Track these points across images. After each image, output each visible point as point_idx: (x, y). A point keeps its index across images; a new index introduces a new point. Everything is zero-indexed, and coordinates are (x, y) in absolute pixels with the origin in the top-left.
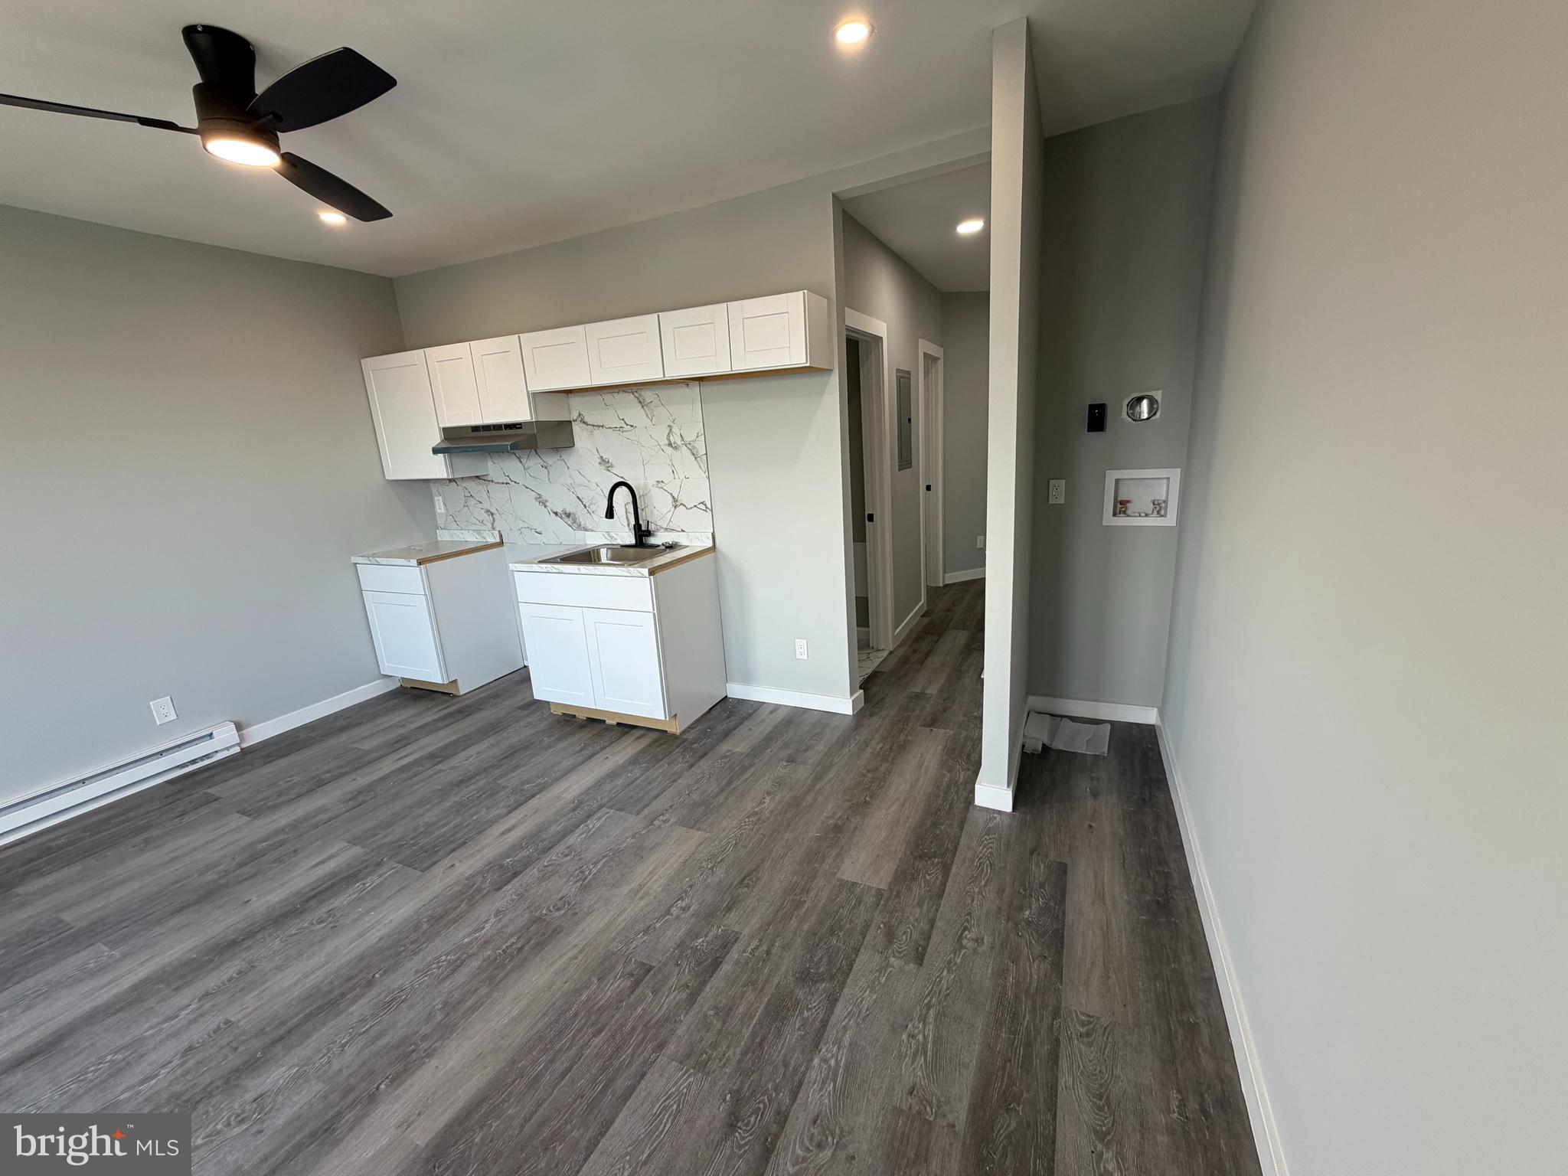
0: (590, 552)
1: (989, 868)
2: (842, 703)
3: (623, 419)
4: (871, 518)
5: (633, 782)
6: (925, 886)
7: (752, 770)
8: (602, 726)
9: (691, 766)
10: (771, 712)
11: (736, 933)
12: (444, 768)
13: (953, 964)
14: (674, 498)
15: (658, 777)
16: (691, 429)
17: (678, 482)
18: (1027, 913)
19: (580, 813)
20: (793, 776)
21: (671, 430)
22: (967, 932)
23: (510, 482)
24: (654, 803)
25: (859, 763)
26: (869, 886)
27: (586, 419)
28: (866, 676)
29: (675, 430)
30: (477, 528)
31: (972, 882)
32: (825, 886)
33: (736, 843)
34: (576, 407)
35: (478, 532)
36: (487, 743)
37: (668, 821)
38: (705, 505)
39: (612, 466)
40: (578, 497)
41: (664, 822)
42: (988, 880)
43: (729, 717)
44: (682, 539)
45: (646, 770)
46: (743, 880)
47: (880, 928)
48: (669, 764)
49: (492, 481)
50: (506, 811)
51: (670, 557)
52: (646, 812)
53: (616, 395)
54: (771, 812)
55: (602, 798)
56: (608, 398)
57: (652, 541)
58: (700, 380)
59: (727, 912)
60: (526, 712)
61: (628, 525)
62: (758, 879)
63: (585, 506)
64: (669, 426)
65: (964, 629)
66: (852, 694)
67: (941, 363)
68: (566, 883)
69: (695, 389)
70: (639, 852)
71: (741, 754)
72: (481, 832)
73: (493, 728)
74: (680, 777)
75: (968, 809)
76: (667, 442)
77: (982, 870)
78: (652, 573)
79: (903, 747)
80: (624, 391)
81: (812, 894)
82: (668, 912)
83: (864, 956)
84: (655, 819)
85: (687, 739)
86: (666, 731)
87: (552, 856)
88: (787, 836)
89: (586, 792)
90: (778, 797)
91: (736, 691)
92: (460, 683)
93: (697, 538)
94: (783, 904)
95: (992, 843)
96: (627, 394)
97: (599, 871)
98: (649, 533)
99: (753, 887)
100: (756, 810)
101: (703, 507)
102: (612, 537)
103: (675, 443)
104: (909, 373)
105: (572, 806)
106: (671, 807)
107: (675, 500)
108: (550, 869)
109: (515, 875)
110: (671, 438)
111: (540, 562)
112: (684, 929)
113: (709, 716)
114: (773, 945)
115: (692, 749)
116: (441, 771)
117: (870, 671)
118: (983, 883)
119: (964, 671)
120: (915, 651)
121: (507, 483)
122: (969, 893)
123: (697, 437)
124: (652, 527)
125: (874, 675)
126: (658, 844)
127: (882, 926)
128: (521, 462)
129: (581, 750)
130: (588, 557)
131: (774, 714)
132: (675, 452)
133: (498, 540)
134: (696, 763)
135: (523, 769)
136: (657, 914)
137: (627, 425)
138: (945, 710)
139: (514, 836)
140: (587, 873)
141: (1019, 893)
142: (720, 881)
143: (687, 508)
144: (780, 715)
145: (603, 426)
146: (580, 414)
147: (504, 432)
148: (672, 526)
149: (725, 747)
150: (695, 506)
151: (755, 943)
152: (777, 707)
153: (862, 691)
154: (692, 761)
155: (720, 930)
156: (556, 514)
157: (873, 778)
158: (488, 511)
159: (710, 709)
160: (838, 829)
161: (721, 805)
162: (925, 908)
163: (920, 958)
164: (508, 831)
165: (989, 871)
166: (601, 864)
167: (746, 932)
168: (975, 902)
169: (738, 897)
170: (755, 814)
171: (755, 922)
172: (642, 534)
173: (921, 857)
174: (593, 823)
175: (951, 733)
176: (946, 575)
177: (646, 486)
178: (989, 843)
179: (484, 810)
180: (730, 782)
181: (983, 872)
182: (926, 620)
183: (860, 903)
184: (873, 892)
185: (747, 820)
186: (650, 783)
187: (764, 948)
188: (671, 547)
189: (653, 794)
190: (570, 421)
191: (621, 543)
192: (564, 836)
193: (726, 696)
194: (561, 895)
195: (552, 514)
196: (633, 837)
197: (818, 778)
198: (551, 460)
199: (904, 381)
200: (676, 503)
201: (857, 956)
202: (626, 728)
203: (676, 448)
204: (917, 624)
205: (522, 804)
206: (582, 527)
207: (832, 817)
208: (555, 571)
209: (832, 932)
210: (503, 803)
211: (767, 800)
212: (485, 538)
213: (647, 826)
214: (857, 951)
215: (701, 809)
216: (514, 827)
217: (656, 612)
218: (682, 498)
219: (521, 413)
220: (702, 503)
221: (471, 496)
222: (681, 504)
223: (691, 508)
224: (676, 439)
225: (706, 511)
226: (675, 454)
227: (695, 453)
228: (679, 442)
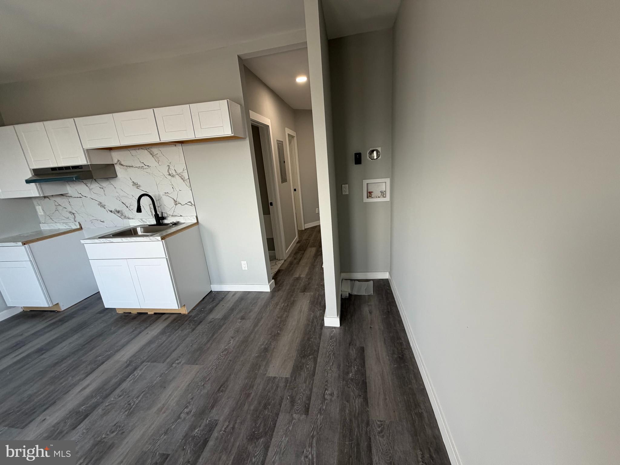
0: (131, 230)
1: (333, 356)
2: (265, 287)
3: (143, 163)
4: (271, 204)
5: (162, 344)
6: (307, 371)
7: (224, 327)
8: (145, 316)
9: (194, 330)
10: (233, 295)
11: (216, 420)
12: (45, 357)
13: (322, 410)
14: (174, 200)
15: (175, 339)
16: (180, 167)
17: (176, 192)
18: (351, 375)
19: (130, 368)
20: (244, 326)
21: (169, 168)
22: (327, 391)
23: (82, 196)
24: (173, 354)
25: (274, 315)
26: (281, 377)
27: (122, 163)
28: (275, 272)
29: (172, 167)
30: (65, 221)
31: (327, 364)
32: (261, 382)
33: (216, 368)
34: (116, 157)
35: (66, 223)
36: (76, 337)
37: (180, 363)
38: (191, 203)
39: (140, 186)
40: (123, 203)
41: (178, 364)
42: (333, 362)
43: (213, 301)
44: (181, 220)
45: (169, 336)
46: (220, 388)
47: (287, 399)
48: (182, 331)
49: (71, 197)
50: (84, 376)
51: (174, 229)
52: (168, 360)
53: (138, 151)
54: (234, 348)
55: (143, 357)
56: (133, 152)
57: (166, 221)
58: (182, 142)
59: (211, 409)
60: (102, 315)
61: (152, 215)
62: (227, 386)
63: (127, 207)
64: (168, 166)
65: (314, 247)
66: (269, 282)
67: (295, 138)
68: (119, 414)
69: (179, 147)
70: (163, 385)
71: (219, 319)
72: (66, 393)
73: (81, 327)
74: (187, 337)
75: (322, 328)
76: (168, 174)
77: (330, 357)
78: (163, 238)
79: (293, 303)
80: (142, 149)
81: (255, 388)
82: (179, 417)
83: (281, 417)
84: (173, 364)
85: (191, 316)
86: (181, 313)
87: (112, 398)
88: (242, 359)
89: (134, 356)
90: (237, 339)
91: (216, 288)
92: (61, 305)
93: (189, 219)
94: (240, 397)
95: (333, 343)
96: (143, 150)
97: (140, 401)
98: (163, 218)
99: (225, 391)
100: (226, 347)
101: (190, 204)
102: (144, 221)
103: (172, 174)
104: (282, 142)
105: (126, 365)
106: (182, 354)
107: (175, 201)
108: (109, 407)
109: (86, 416)
110: (170, 171)
111: (100, 238)
112: (187, 426)
113: (203, 302)
114: (236, 423)
115: (194, 321)
116: (44, 359)
117: (277, 270)
118: (331, 364)
119: (316, 265)
120: (295, 259)
121: (80, 197)
122: (326, 371)
123: (183, 171)
124: (165, 215)
125: (279, 271)
126: (174, 378)
127: (289, 398)
128: (87, 186)
129: (133, 332)
130: (130, 233)
131: (234, 297)
132: (172, 178)
133: (79, 227)
134: (196, 327)
135: (98, 348)
136: (173, 420)
137: (145, 165)
138: (309, 284)
139: (88, 391)
140: (132, 404)
141: (347, 365)
142: (208, 391)
143: (182, 205)
144: (237, 296)
145: (132, 166)
146: (118, 161)
147: (72, 170)
148: (175, 214)
149: (211, 317)
150: (186, 204)
151: (227, 424)
152: (236, 293)
153: (273, 280)
154: (194, 327)
155: (208, 421)
156: (111, 211)
157: (281, 321)
158: (70, 212)
159: (204, 298)
160: (266, 350)
161: (208, 348)
162: (307, 382)
163: (307, 411)
164: (84, 388)
165: (333, 357)
166: (141, 396)
167: (221, 419)
168: (329, 375)
169: (217, 398)
170: (226, 350)
171: (227, 411)
172: (160, 219)
173: (304, 357)
174: (138, 373)
175: (312, 293)
176: (305, 225)
177: (159, 195)
178: (332, 344)
179: (71, 378)
180: (213, 335)
181: (331, 359)
182: (299, 245)
183: (278, 387)
184: (284, 380)
185: (222, 354)
186: (171, 343)
187: (231, 426)
188: (175, 224)
189: (172, 349)
190: (113, 165)
191: (149, 224)
192: (120, 385)
193: (211, 291)
194: (115, 422)
195: (109, 211)
196: (160, 376)
197: (256, 325)
198: (105, 184)
199: (280, 145)
200: (176, 202)
201: (278, 417)
202: (159, 315)
203: (173, 176)
204: (294, 247)
205: (95, 369)
206: (127, 217)
207: (263, 344)
208: (108, 242)
209: (265, 407)
210: (82, 372)
211: (232, 342)
212: (71, 227)
213: (169, 368)
214: (277, 415)
215: (198, 353)
216: (88, 385)
217: (167, 257)
218: (179, 200)
219: (81, 160)
220: (190, 202)
221: (59, 205)
222: (179, 203)
223: (184, 205)
224: (172, 172)
225: (192, 206)
226: (173, 179)
227: (183, 178)
228: (174, 173)
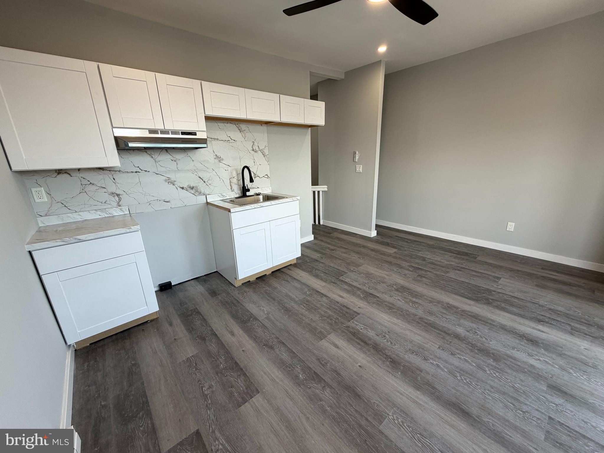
3: (230, 137)
14: (254, 173)
16: (263, 144)
17: (256, 166)
21: (254, 144)
23: (140, 171)
29: (256, 144)
38: (268, 176)
39: (222, 160)
40: (200, 177)
53: (226, 124)
56: (221, 125)
58: (267, 123)
63: (205, 182)
64: (253, 142)
69: (264, 128)
76: (252, 149)
80: (230, 123)
96: (232, 125)
101: (266, 176)
103: (255, 149)
107: (255, 175)
110: (254, 147)
121: (136, 172)
123: (265, 147)
128: (152, 157)
137: (232, 140)
143: (260, 178)
145: (217, 139)
148: (253, 186)
150: (264, 176)
156: (183, 188)
158: (113, 193)
195: (179, 188)
203: (256, 152)
206: (202, 193)
212: (113, 214)
218: (259, 174)
220: (266, 175)
221: (91, 183)
222: (257, 176)
223: (262, 178)
224: (256, 148)
225: (268, 178)
226: (255, 154)
227: (264, 154)
228: (257, 149)
